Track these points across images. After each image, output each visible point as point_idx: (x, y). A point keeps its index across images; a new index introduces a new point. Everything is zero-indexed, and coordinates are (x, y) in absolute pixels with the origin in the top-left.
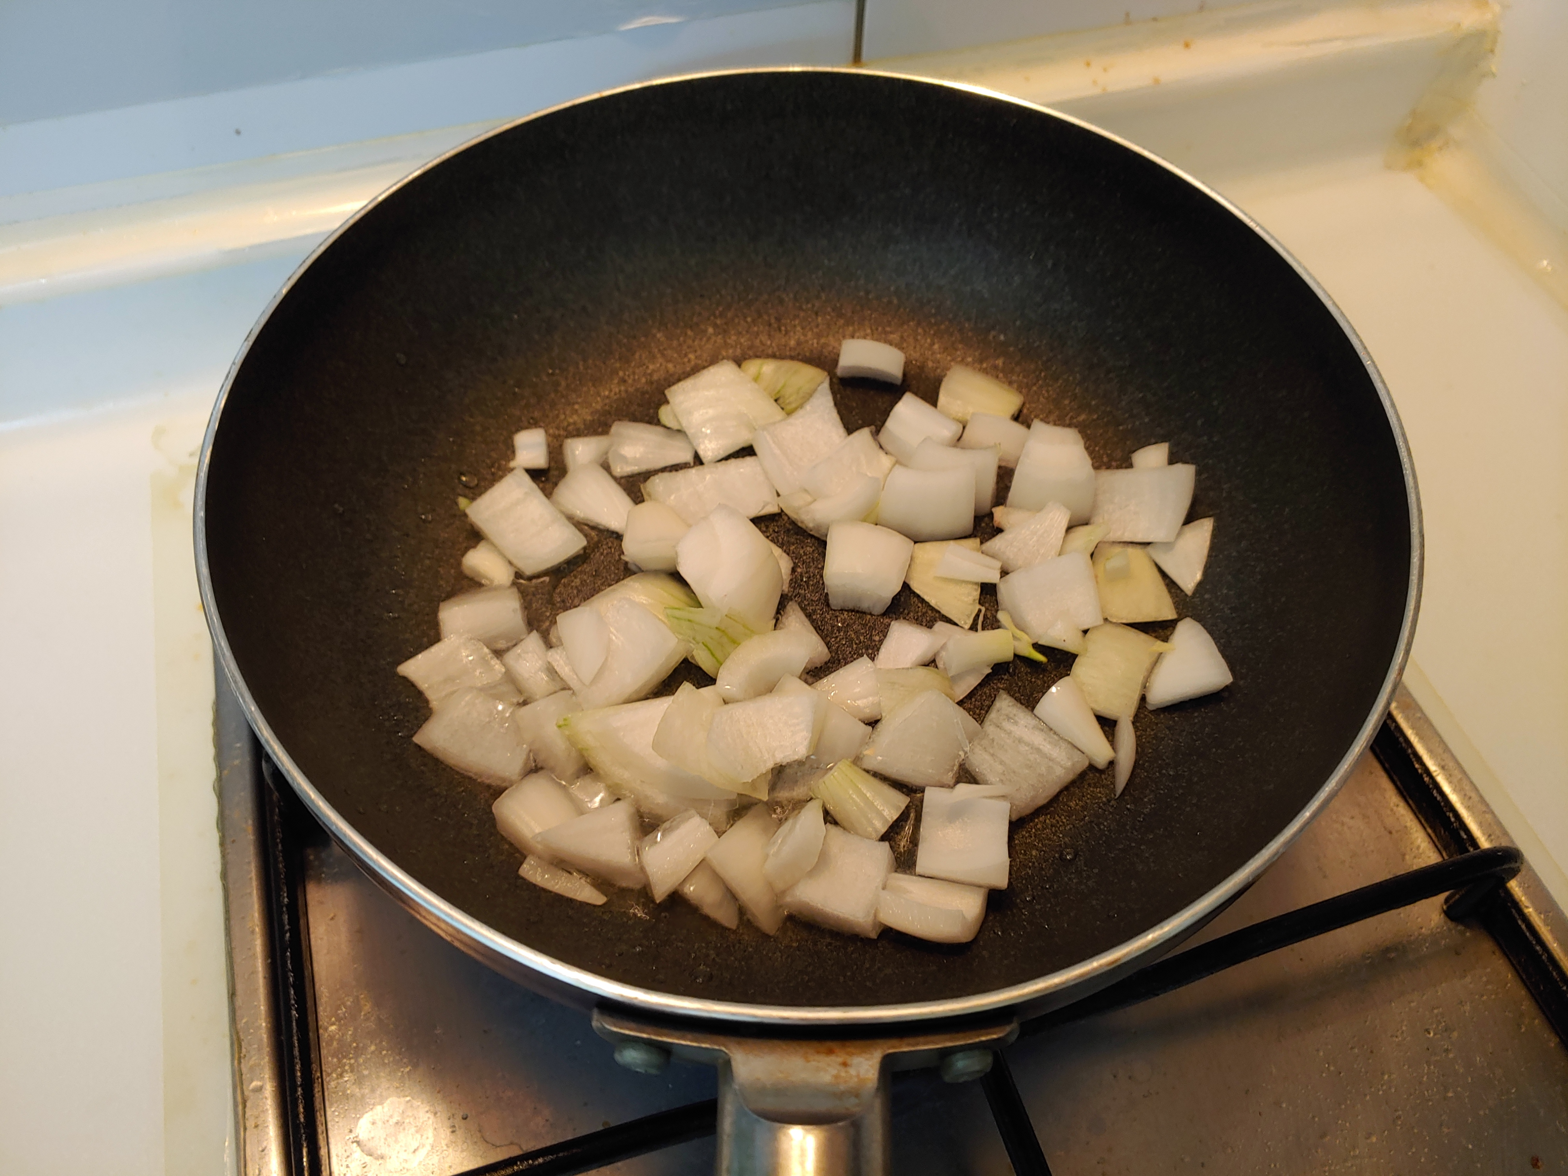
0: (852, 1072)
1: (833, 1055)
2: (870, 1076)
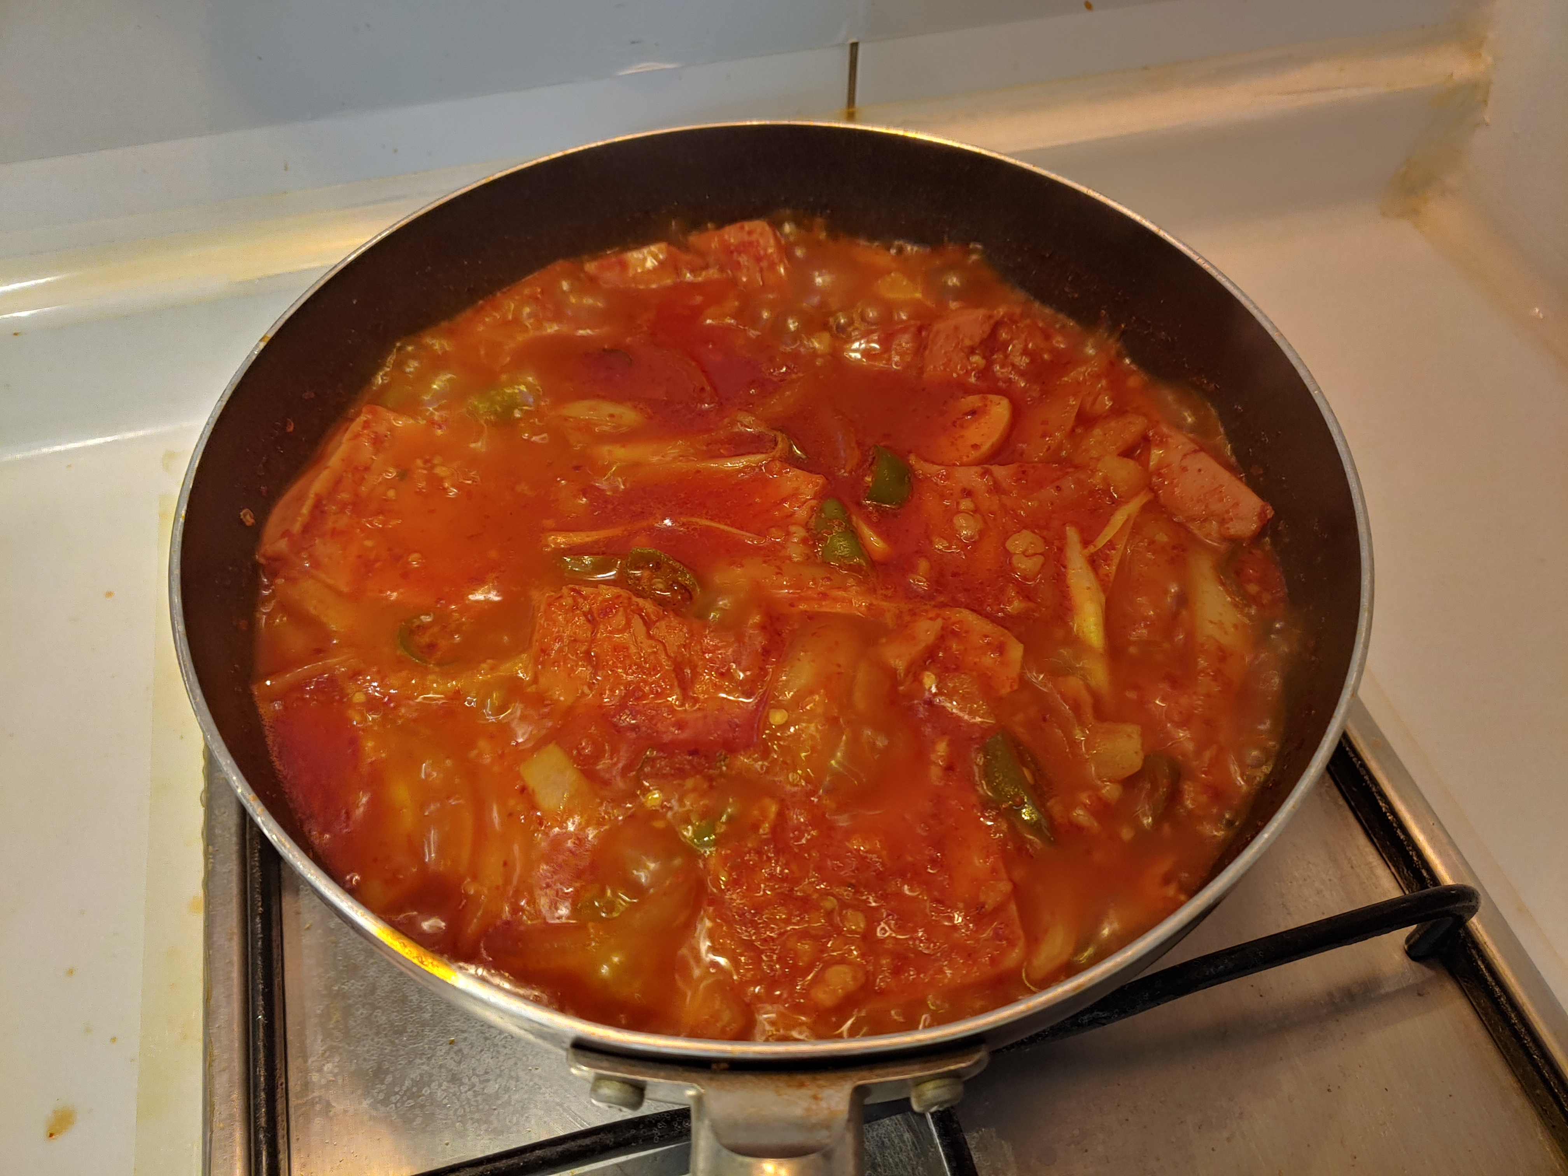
0: (824, 1104)
1: (804, 1088)
2: (841, 1108)
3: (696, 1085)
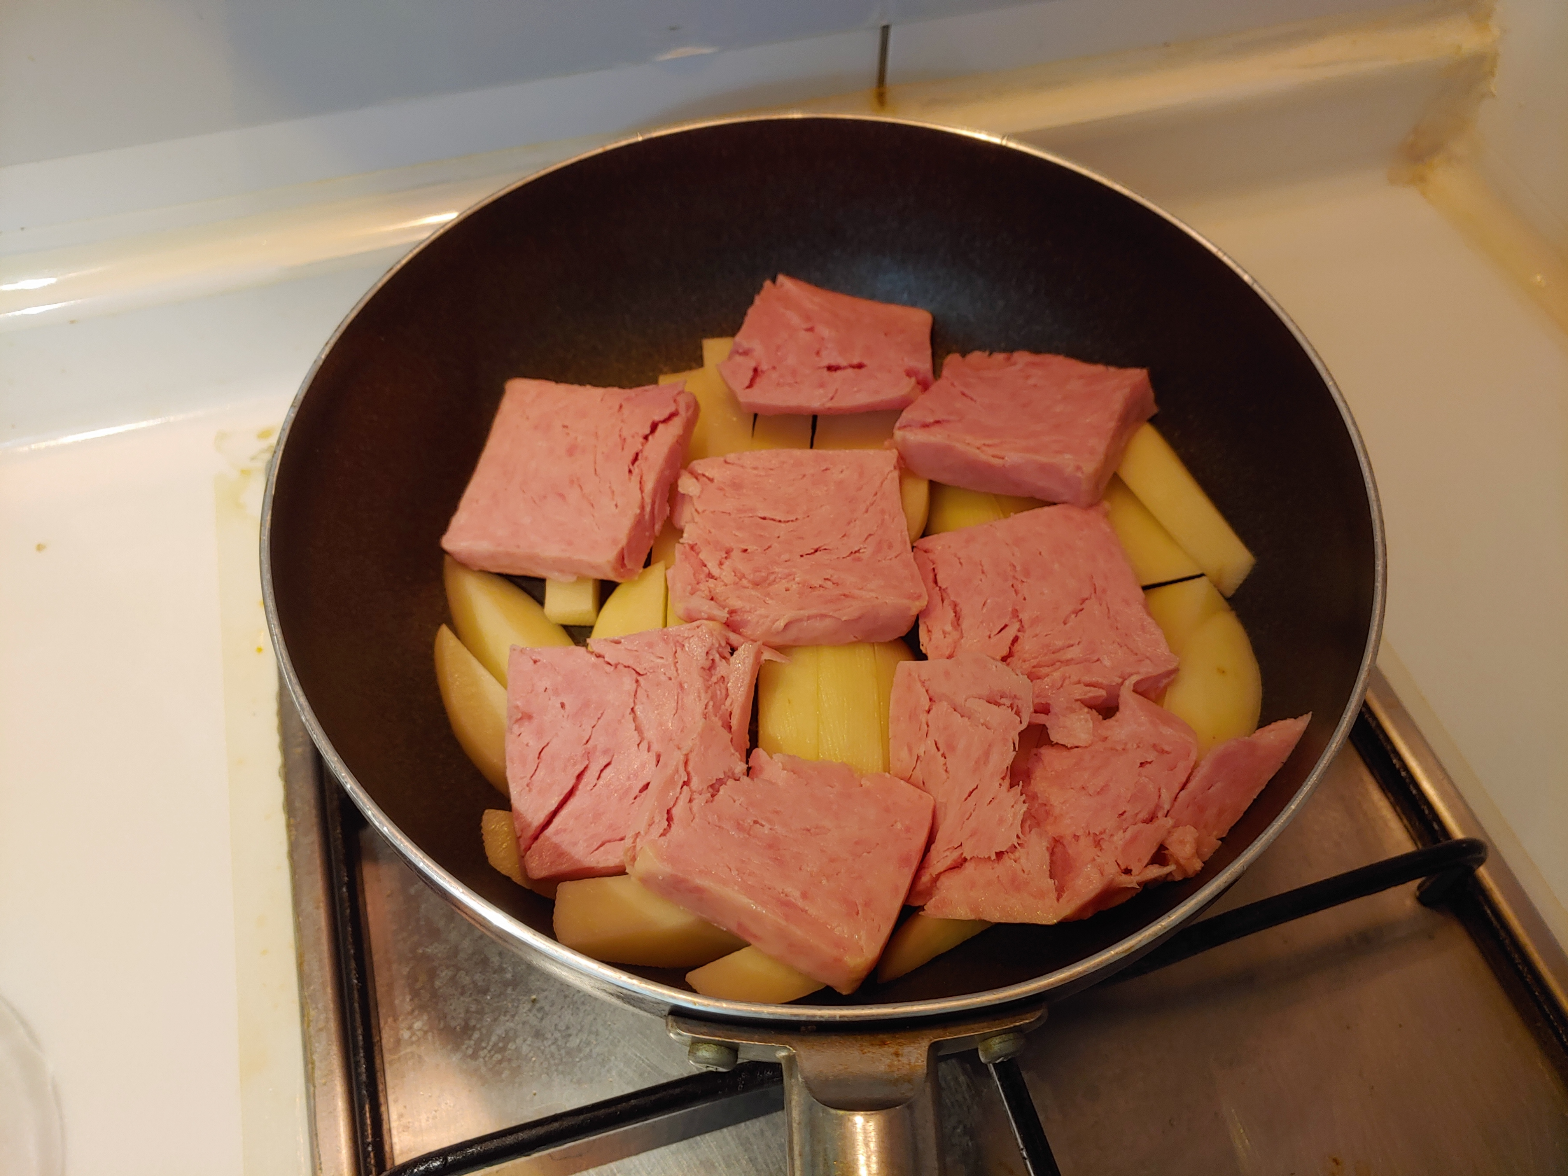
0: (904, 1060)
1: (886, 1046)
2: (920, 1063)
3: (788, 1047)
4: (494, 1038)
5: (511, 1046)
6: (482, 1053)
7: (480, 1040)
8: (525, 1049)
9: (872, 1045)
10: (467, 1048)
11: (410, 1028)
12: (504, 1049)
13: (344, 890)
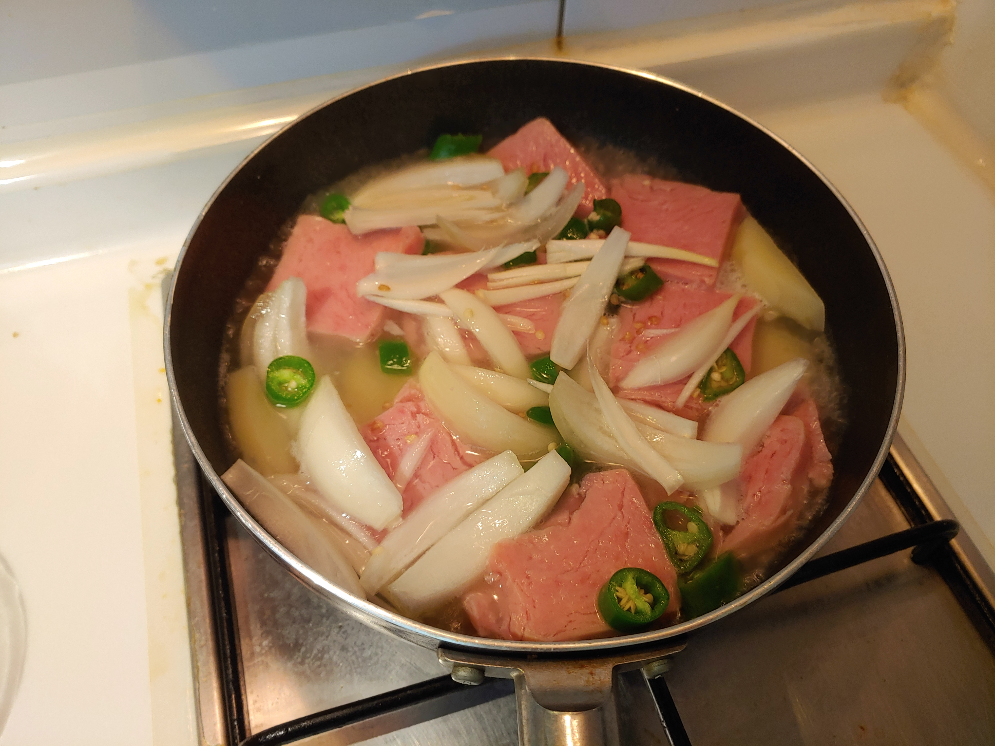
0: (596, 677)
1: (584, 668)
2: (607, 679)
3: (519, 669)
4: (315, 652)
5: (326, 656)
6: (307, 661)
7: (306, 652)
8: (335, 658)
9: (575, 667)
10: (298, 658)
11: (260, 645)
12: (321, 659)
13: (216, 555)
